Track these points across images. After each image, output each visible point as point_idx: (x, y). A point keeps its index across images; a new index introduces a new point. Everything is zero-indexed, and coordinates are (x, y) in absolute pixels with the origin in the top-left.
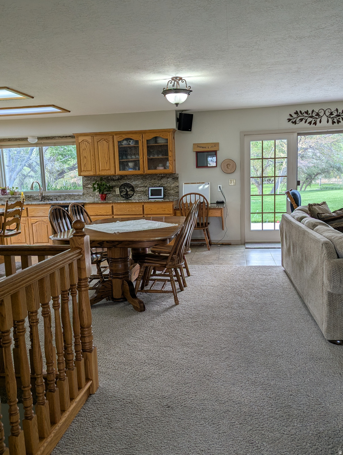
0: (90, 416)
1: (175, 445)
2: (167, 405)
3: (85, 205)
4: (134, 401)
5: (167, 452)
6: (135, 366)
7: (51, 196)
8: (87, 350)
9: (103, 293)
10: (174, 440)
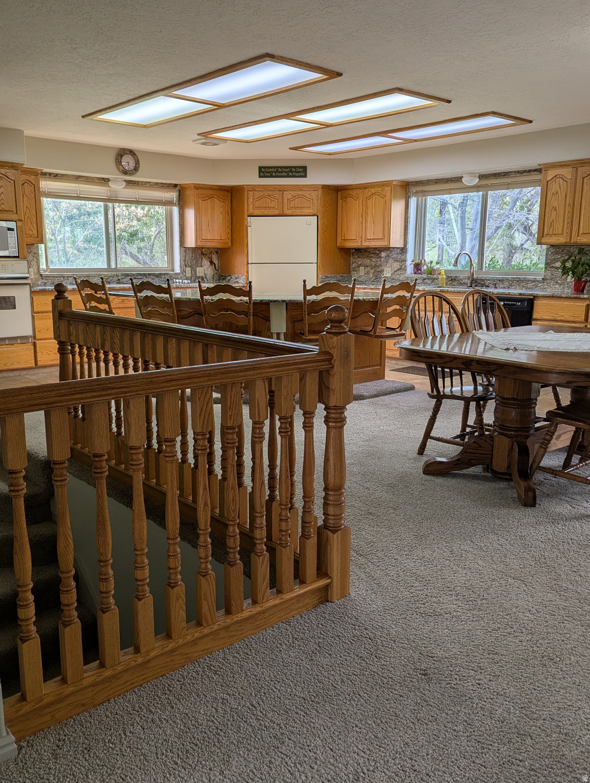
0: (300, 629)
1: (379, 736)
2: (425, 670)
3: (536, 298)
4: (378, 639)
5: (356, 739)
6: (432, 588)
7: (487, 280)
8: (329, 527)
9: (473, 455)
10: (385, 728)
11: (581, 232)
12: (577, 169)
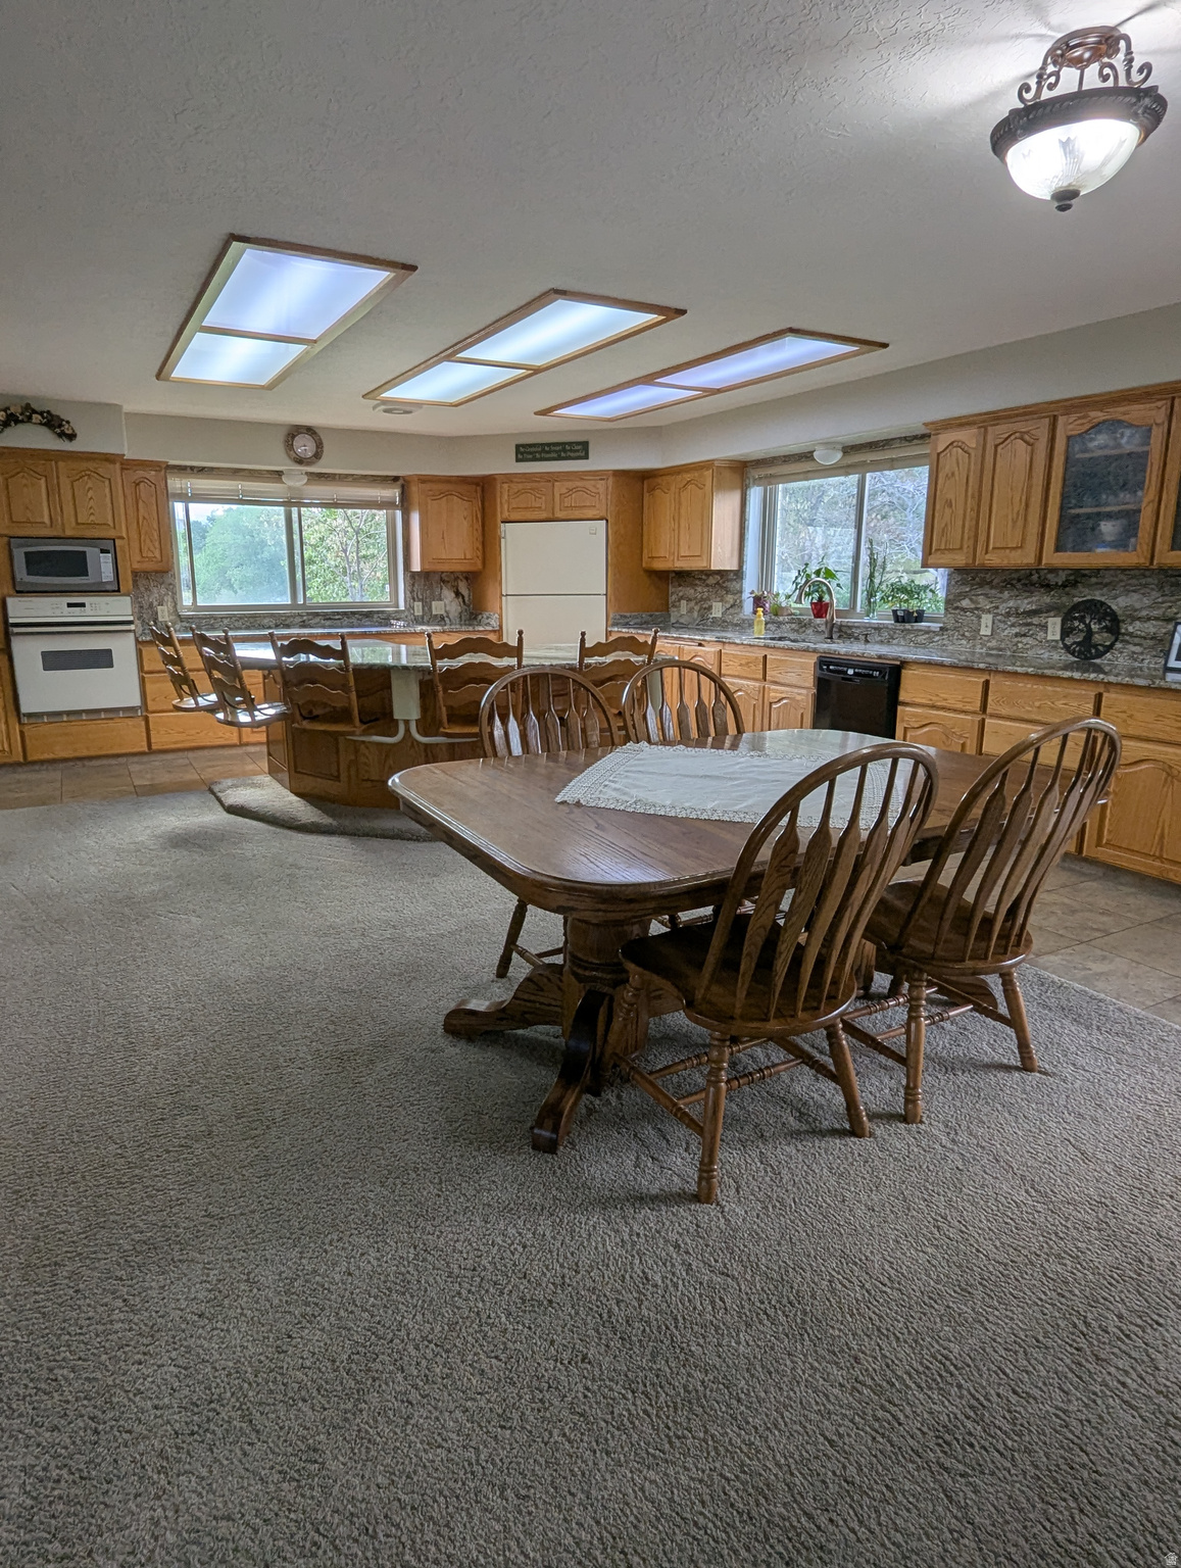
3: (905, 666)
7: (856, 627)
9: (528, 1004)
11: (991, 547)
12: (986, 430)
